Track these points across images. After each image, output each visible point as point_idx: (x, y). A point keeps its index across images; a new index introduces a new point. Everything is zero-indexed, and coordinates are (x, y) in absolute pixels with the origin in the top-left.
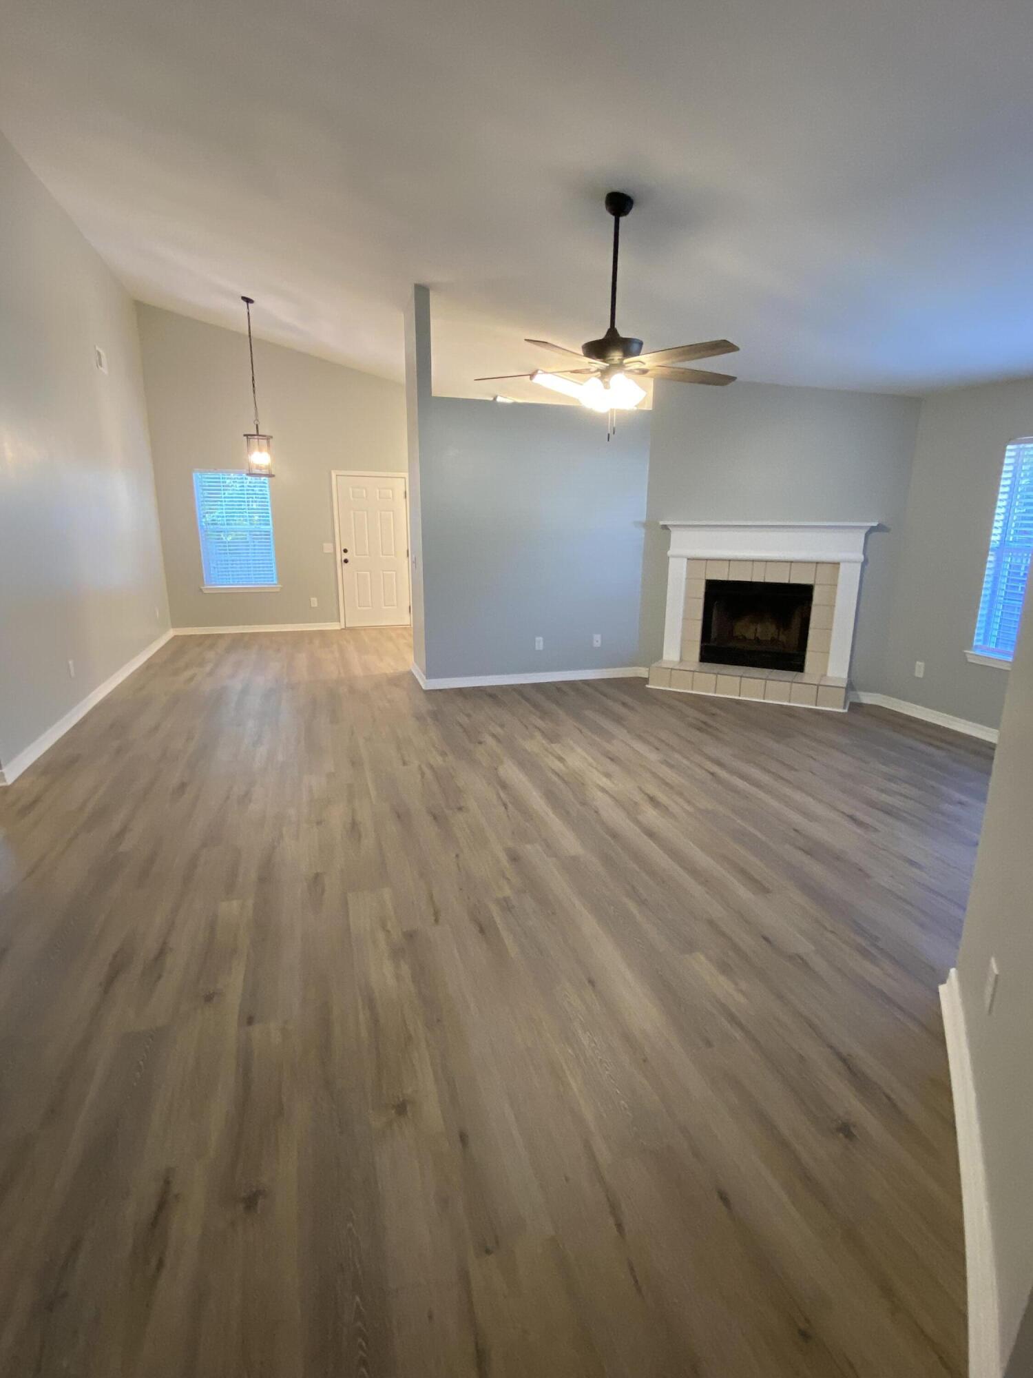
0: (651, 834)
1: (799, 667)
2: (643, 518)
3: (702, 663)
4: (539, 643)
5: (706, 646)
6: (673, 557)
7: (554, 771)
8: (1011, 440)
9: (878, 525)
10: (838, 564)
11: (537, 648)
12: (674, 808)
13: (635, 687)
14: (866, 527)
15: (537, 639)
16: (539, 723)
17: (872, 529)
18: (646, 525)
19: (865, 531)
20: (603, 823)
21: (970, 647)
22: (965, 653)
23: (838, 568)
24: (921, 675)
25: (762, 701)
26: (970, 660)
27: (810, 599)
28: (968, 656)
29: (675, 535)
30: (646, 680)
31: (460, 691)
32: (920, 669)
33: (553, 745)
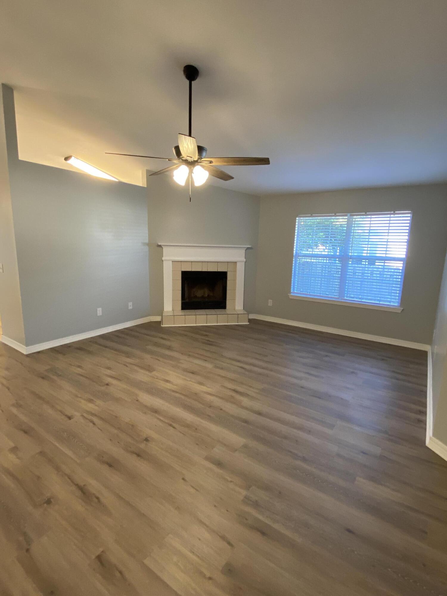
0: (259, 414)
1: (224, 307)
2: (147, 241)
3: (182, 310)
4: (100, 312)
5: (183, 302)
6: (166, 260)
7: (170, 390)
8: (297, 216)
9: (251, 247)
10: (236, 262)
11: (98, 315)
12: (249, 393)
13: (155, 326)
14: (246, 247)
15: (98, 309)
16: (129, 360)
17: (248, 248)
18: (149, 244)
19: (245, 249)
20: (232, 416)
21: (290, 292)
22: (289, 295)
23: (236, 265)
24: (271, 305)
25: (217, 324)
26: (290, 298)
27: (226, 278)
28: (289, 296)
29: (165, 249)
30: (159, 323)
31: (53, 350)
32: (270, 303)
33: (152, 373)
